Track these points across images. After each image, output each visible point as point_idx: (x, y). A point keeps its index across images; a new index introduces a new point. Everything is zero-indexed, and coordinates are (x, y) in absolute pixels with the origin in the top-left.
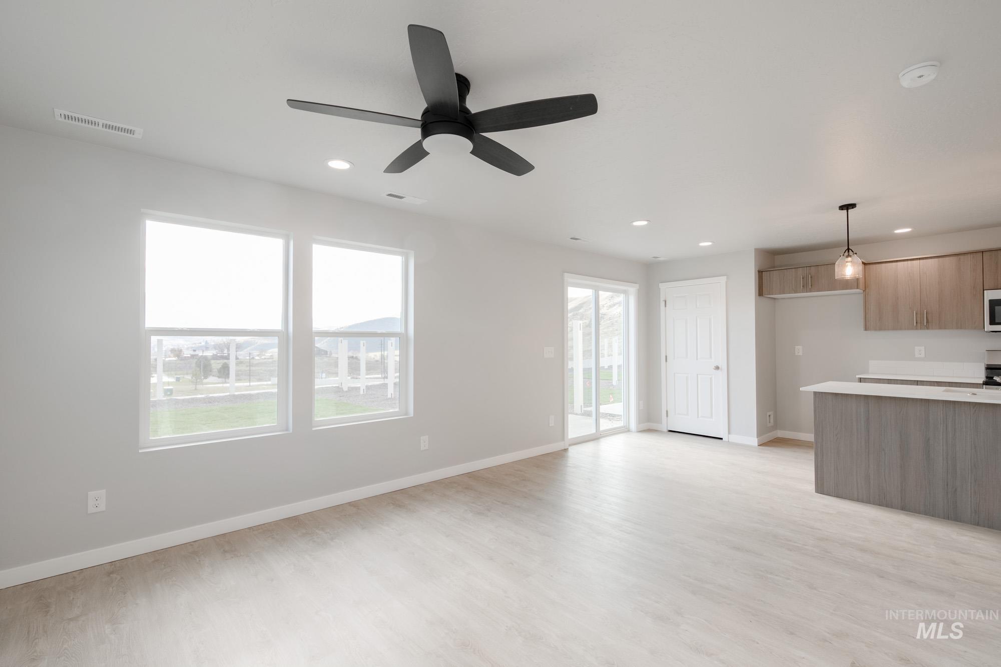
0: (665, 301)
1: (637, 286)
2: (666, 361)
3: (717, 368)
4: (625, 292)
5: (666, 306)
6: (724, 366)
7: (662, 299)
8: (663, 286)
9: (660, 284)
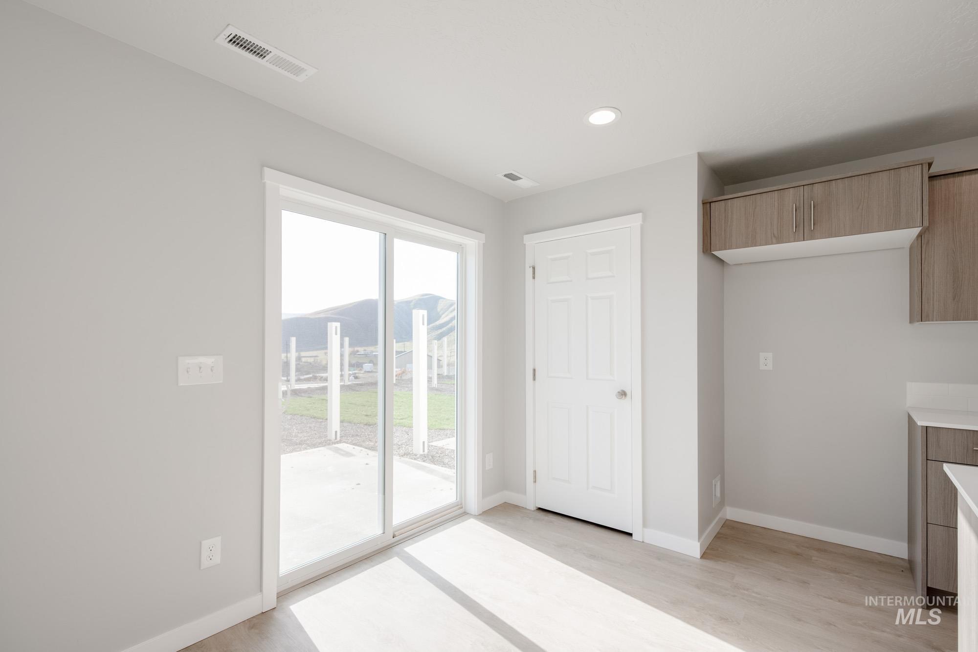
0: (534, 268)
1: (483, 236)
2: (534, 379)
3: (623, 394)
4: (459, 249)
5: (534, 278)
6: (636, 392)
7: (529, 263)
8: (531, 241)
9: (526, 237)
